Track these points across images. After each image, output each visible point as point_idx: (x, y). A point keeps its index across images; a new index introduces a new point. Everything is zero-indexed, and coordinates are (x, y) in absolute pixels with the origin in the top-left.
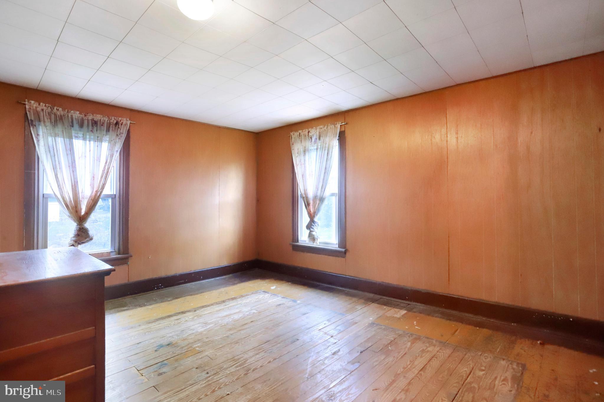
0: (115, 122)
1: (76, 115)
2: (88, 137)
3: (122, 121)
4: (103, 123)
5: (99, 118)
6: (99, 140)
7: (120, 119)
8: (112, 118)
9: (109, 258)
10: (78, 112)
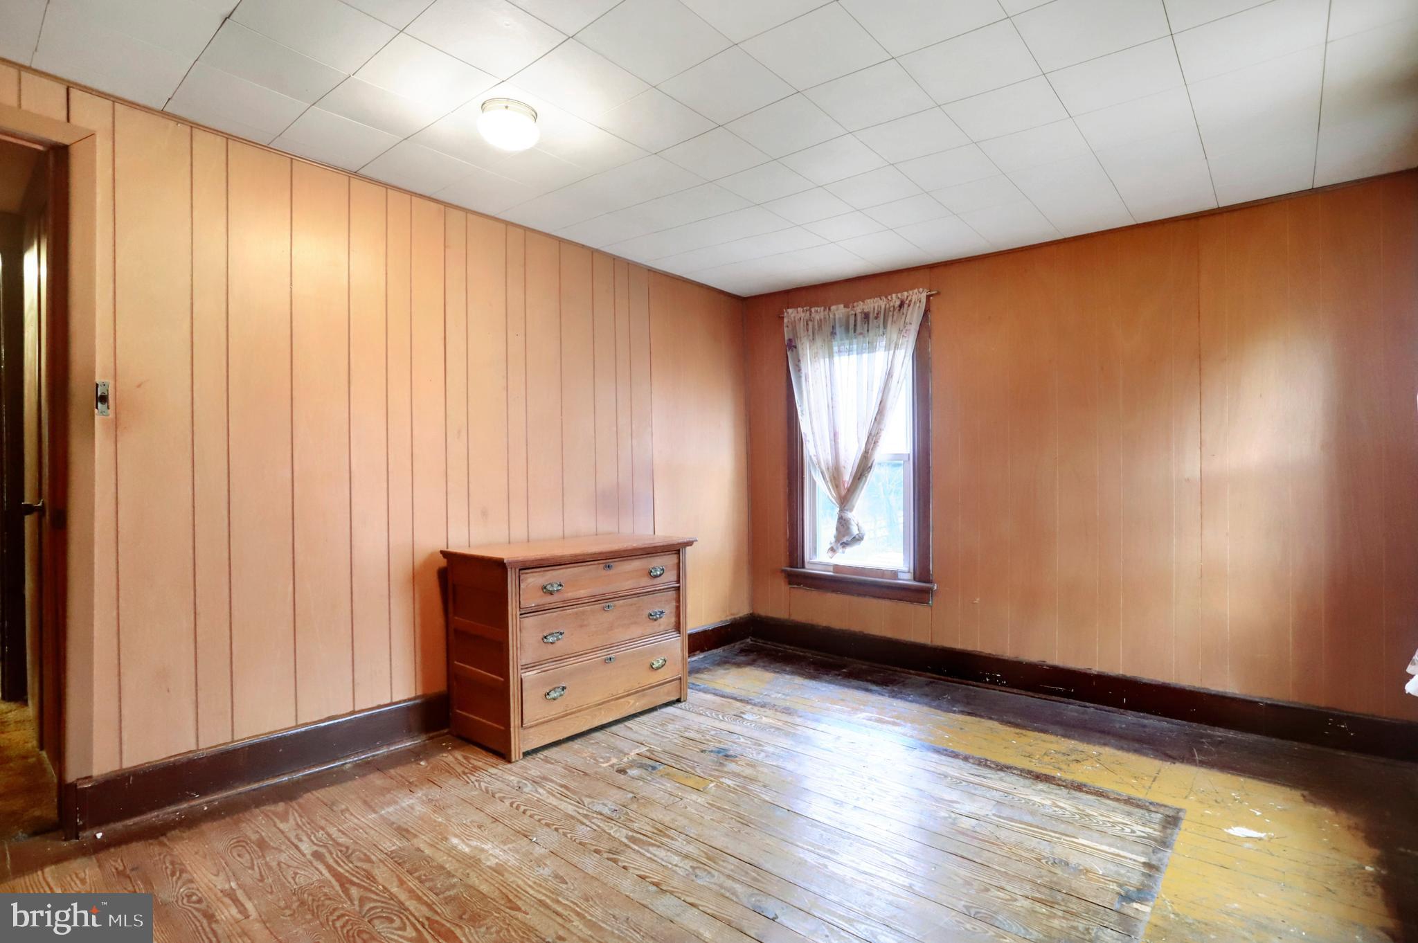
0: (898, 303)
1: (839, 311)
2: (855, 346)
3: (909, 298)
4: (878, 314)
5: (872, 306)
6: (872, 348)
7: (906, 293)
8: (892, 298)
9: (890, 583)
10: (842, 306)
